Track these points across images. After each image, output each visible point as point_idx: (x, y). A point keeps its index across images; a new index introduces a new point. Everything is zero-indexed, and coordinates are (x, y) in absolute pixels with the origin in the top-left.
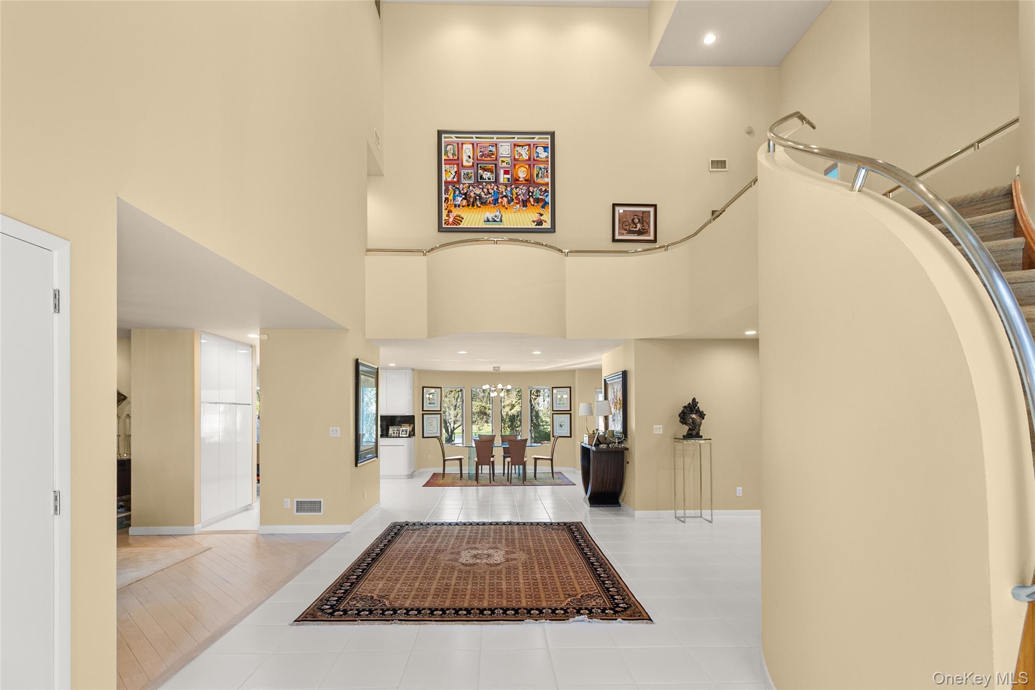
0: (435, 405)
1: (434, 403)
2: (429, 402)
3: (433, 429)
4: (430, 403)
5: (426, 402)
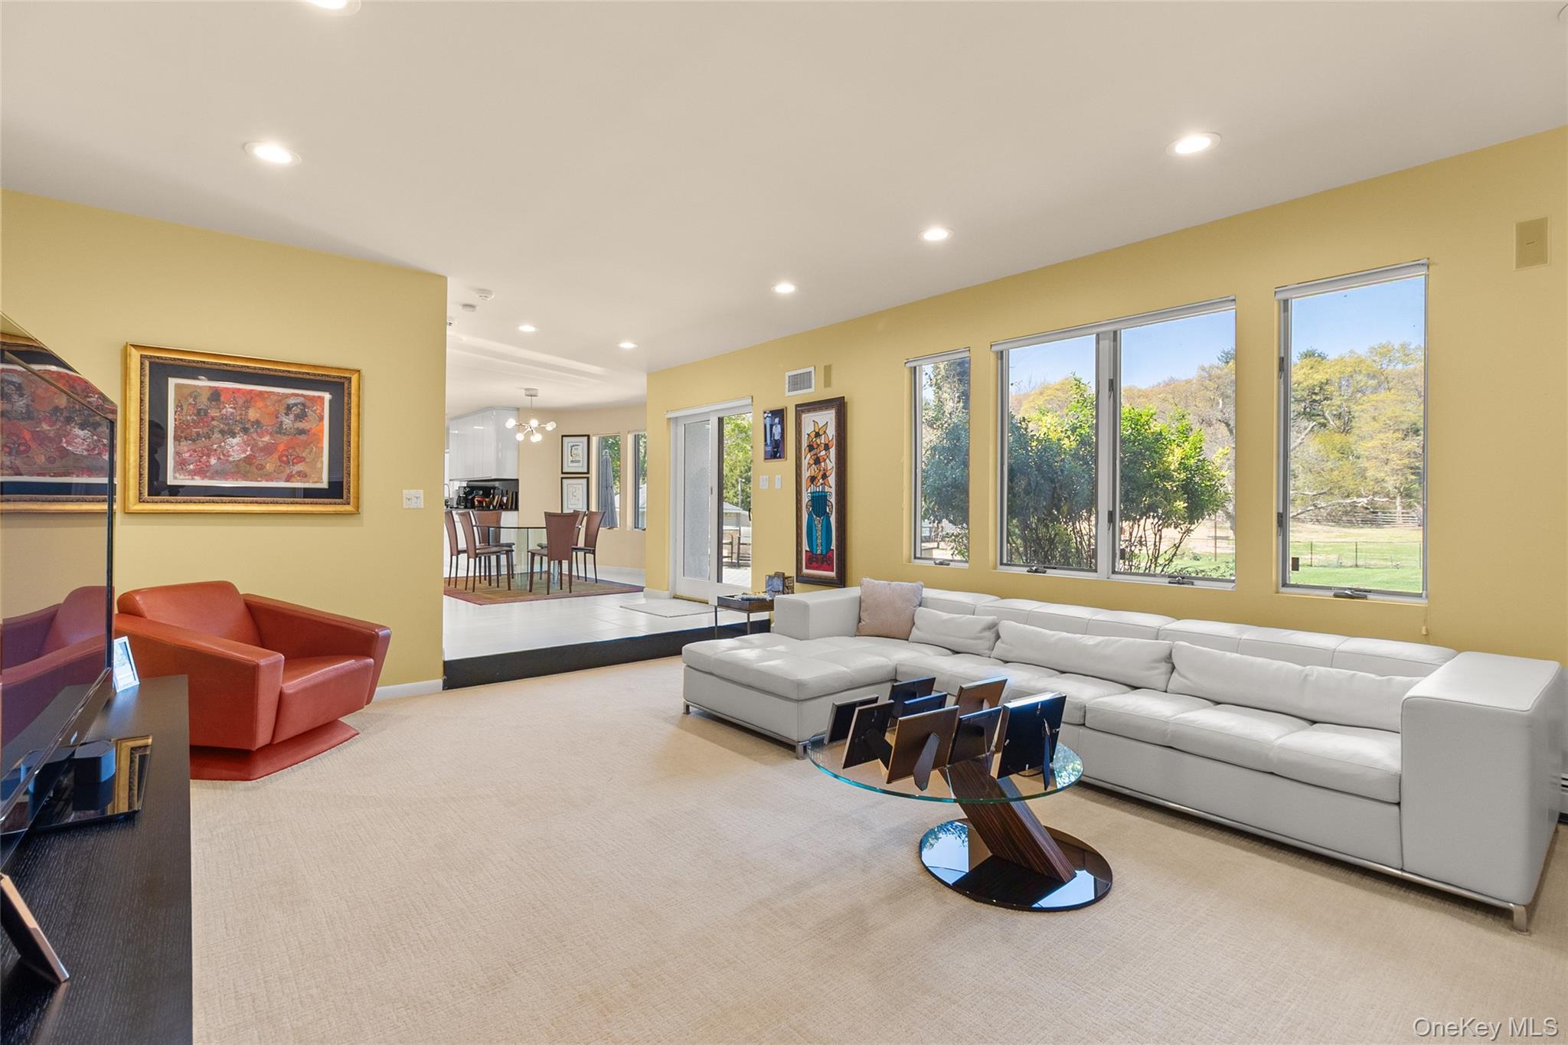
0: (580, 464)
1: (578, 461)
2: (571, 458)
3: (576, 502)
4: (572, 461)
5: (567, 458)
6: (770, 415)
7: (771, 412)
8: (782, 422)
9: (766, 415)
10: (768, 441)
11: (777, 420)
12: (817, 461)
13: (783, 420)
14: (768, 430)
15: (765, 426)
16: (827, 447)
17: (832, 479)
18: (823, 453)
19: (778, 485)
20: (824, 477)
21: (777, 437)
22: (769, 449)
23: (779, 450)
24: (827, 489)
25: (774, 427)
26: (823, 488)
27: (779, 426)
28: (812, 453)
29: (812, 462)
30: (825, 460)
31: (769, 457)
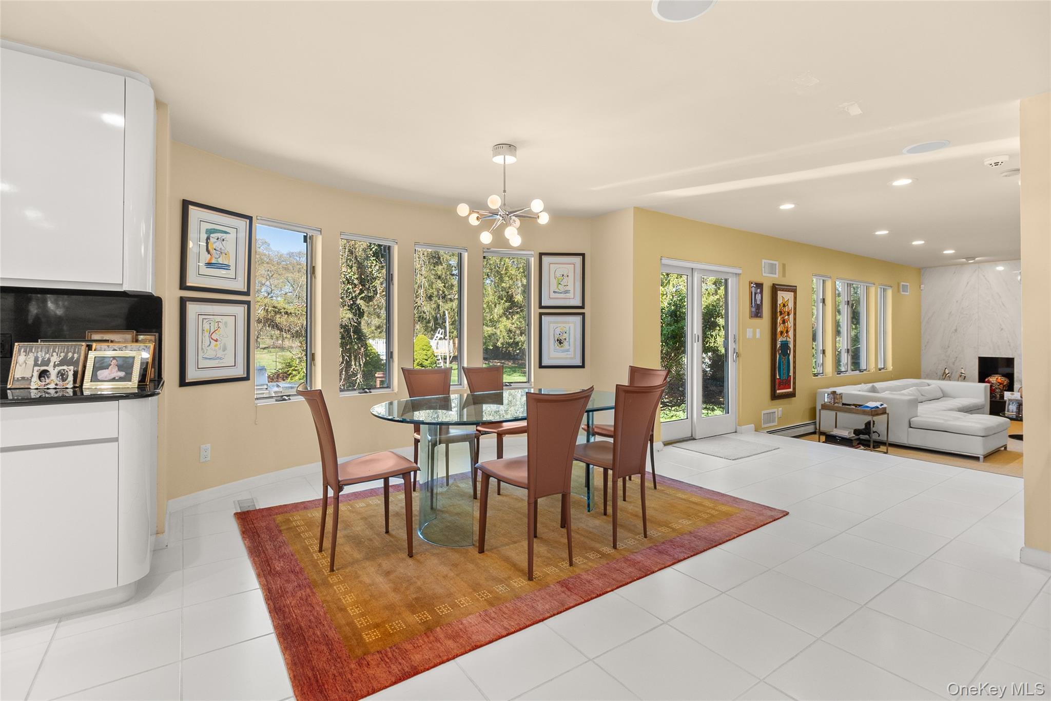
0: (231, 273)
1: (226, 267)
2: (205, 257)
3: (220, 354)
5: (196, 259)
6: (755, 286)
7: (756, 284)
8: (761, 292)
9: (752, 285)
10: (753, 304)
11: (759, 291)
12: (784, 322)
13: (762, 291)
14: (752, 296)
15: (752, 293)
16: (788, 314)
17: (791, 333)
18: (787, 317)
19: (758, 336)
20: (787, 332)
21: (758, 302)
22: (753, 310)
23: (760, 311)
24: (788, 339)
25: (757, 295)
26: (787, 339)
27: (760, 295)
28: (782, 316)
29: (781, 322)
30: (787, 322)
31: (753, 315)
